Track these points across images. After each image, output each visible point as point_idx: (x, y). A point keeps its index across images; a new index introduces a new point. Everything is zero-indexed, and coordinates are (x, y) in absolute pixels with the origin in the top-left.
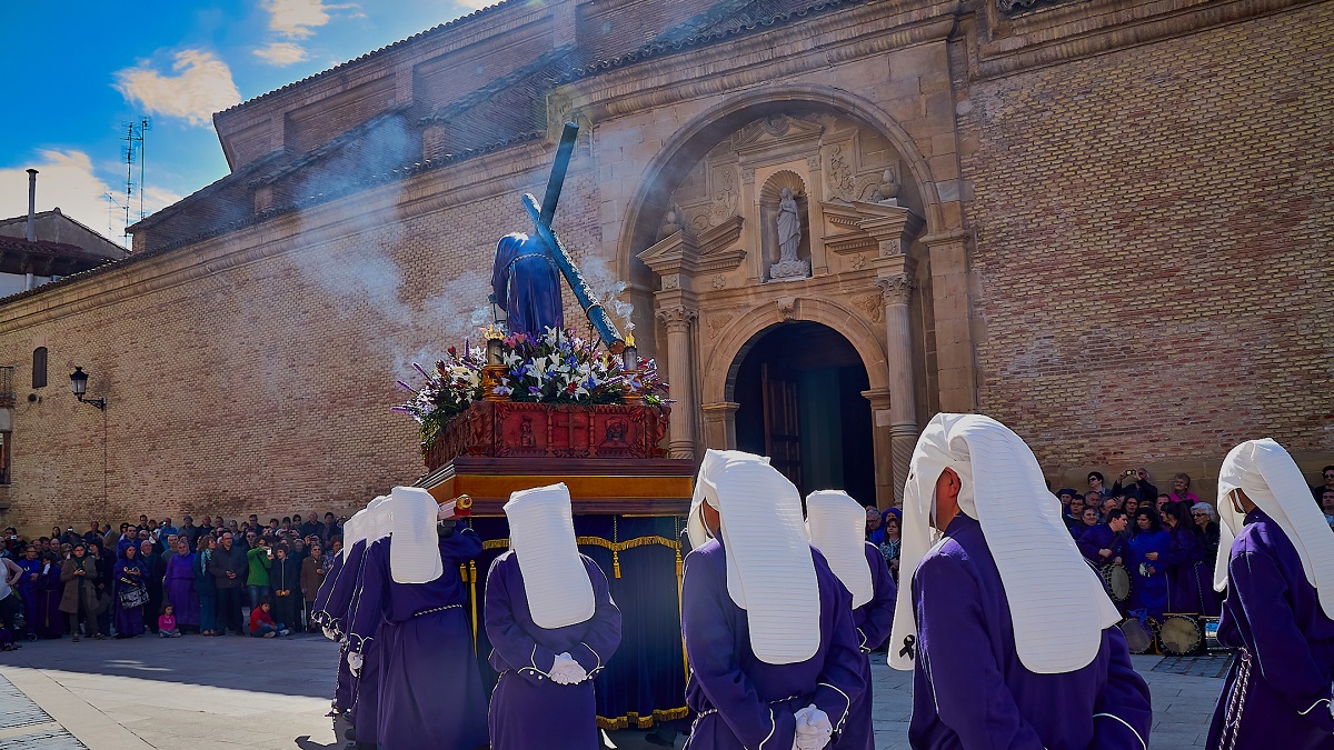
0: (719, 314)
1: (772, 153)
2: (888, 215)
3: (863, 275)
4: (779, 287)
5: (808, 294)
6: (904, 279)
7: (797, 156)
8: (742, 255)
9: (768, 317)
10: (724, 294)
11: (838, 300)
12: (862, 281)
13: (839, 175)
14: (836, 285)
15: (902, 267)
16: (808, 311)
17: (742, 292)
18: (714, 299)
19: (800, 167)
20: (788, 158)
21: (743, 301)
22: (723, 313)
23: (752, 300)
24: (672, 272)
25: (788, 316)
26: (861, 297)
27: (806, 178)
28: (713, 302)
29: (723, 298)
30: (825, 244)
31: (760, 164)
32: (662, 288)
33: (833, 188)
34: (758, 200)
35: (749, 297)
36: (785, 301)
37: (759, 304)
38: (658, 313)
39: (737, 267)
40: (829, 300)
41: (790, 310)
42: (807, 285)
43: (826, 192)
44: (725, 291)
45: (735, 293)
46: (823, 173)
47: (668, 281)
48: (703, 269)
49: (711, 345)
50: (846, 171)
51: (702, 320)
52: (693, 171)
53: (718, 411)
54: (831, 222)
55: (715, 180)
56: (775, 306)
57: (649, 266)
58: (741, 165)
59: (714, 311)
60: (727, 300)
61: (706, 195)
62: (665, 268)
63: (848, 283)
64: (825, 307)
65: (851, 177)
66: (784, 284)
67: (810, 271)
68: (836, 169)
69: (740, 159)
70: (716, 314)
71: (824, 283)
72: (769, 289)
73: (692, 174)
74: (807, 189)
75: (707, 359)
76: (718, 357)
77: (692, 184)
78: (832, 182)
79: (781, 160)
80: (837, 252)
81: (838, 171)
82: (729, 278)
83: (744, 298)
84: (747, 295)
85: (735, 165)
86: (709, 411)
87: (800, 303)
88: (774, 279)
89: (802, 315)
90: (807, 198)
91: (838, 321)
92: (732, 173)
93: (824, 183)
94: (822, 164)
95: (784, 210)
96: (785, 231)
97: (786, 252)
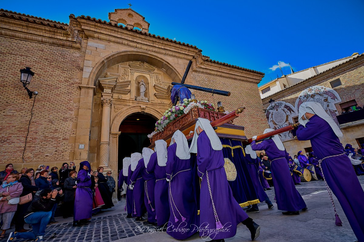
1: (140, 70)
4: (140, 103)
5: (148, 106)
8: (129, 91)
11: (157, 110)
12: (163, 106)
13: (158, 81)
14: (157, 106)
16: (148, 111)
17: (128, 101)
19: (148, 76)
20: (145, 73)
21: (128, 104)
22: (121, 106)
23: (131, 104)
24: (109, 88)
25: (143, 110)
26: (163, 110)
27: (149, 79)
28: (117, 102)
30: (155, 95)
31: (136, 71)
32: (104, 92)
33: (157, 83)
34: (135, 79)
35: (130, 103)
36: (143, 106)
37: (133, 106)
38: (102, 99)
39: (127, 94)
40: (155, 109)
41: (143, 109)
42: (149, 104)
43: (154, 83)
44: (123, 99)
45: (126, 101)
46: (153, 79)
47: (107, 91)
48: (116, 92)
49: (115, 114)
50: (160, 80)
51: (113, 106)
52: (114, 66)
53: (116, 134)
54: (156, 91)
55: (121, 71)
56: (139, 107)
57: (102, 84)
58: (130, 69)
59: (117, 105)
60: (122, 102)
61: (118, 73)
62: (107, 86)
63: (160, 106)
64: (154, 110)
65: (161, 82)
66: (142, 102)
67: (149, 101)
68: (157, 79)
69: (130, 68)
70: (118, 106)
71: (153, 104)
72: (137, 102)
73: (113, 67)
74: (149, 82)
75: (113, 118)
76: (118, 118)
77: (113, 69)
78: (156, 82)
79: (143, 72)
80: (157, 98)
81: (158, 80)
82: (124, 97)
83: (128, 103)
84: (130, 102)
85: (128, 69)
86: (112, 134)
87: (147, 108)
88: (138, 100)
89: (146, 111)
90: (148, 84)
91: (157, 115)
92: (127, 71)
93: (154, 81)
94: (153, 77)
95: (142, 84)
96: (142, 89)
97: (142, 94)
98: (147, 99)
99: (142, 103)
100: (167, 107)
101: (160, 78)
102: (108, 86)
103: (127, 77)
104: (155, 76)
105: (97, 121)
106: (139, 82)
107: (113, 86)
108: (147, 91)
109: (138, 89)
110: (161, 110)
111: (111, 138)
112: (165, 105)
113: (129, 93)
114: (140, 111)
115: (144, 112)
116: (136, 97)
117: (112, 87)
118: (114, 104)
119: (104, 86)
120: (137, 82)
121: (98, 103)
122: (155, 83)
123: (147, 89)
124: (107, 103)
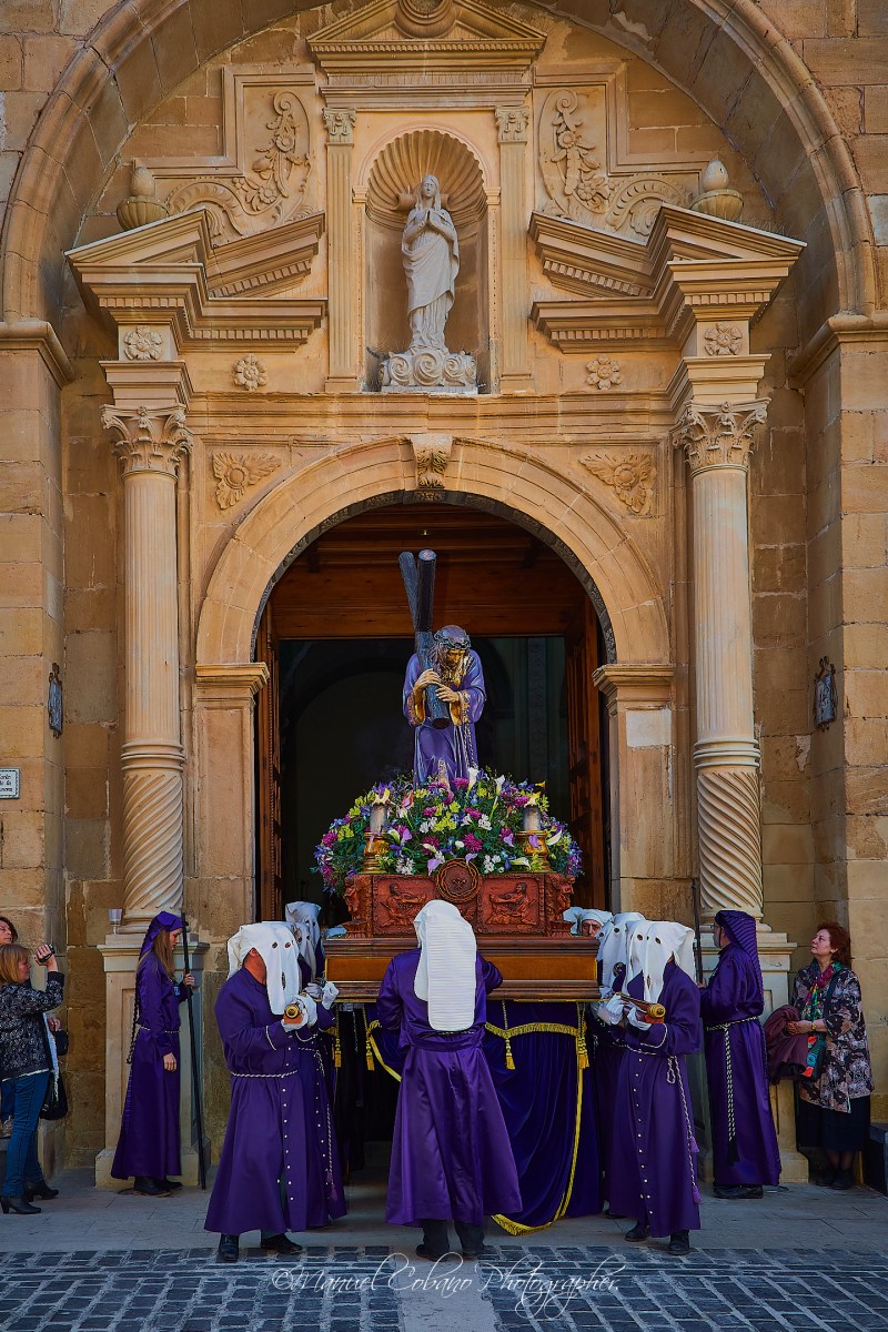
0: (246, 452)
1: (406, 81)
2: (746, 255)
3: (617, 405)
4: (407, 407)
5: (477, 431)
6: (761, 413)
7: (470, 101)
8: (317, 316)
9: (375, 475)
10: (267, 405)
11: (549, 456)
12: (612, 419)
13: (574, 163)
14: (549, 421)
15: (753, 387)
16: (477, 473)
17: (314, 407)
18: (236, 414)
19: (471, 131)
20: (447, 102)
21: (312, 429)
22: (257, 452)
23: (334, 430)
24: (154, 317)
25: (432, 477)
26: (607, 457)
27: (486, 159)
28: (231, 421)
29: (260, 414)
30: (536, 320)
31: (375, 103)
32: (122, 358)
33: (556, 194)
34: (362, 190)
35: (331, 422)
36: (429, 440)
37: (355, 442)
38: (110, 416)
39: (303, 341)
40: (532, 452)
41: (435, 463)
42: (479, 411)
43: (534, 201)
44: (270, 396)
45: (292, 406)
46: (529, 154)
47: (145, 342)
48: (215, 335)
49: (219, 525)
50: (591, 158)
51: (198, 462)
52: (187, 85)
53: (236, 683)
54: (547, 273)
55: (248, 121)
56: (399, 450)
57: (94, 290)
58: (322, 96)
59: (233, 443)
60: (267, 421)
61: (222, 152)
62: (137, 303)
63: (579, 420)
64: (521, 467)
65: (601, 174)
66: (419, 401)
67: (482, 384)
68: (566, 146)
69: (319, 81)
70: (236, 452)
71: (518, 411)
72: (385, 407)
73: (183, 94)
74: (490, 188)
75: (207, 557)
76: (236, 555)
77: (181, 120)
78: (554, 178)
79: (429, 103)
80: (556, 345)
81: (573, 154)
82: (277, 371)
83: (315, 421)
84: (325, 415)
85: (308, 95)
86: (208, 683)
87: (462, 451)
88: (395, 388)
89: (461, 479)
90: (482, 208)
91: (551, 504)
92: (296, 110)
93: (530, 179)
94: (528, 134)
95: (429, 227)
96: (432, 273)
97: (429, 326)
98: (466, 364)
99: (424, 407)
100: (644, 419)
101: (594, 135)
102: (146, 303)
103: (298, 173)
104: (550, 118)
105: (100, 586)
106: (406, 198)
107: (176, 296)
108: (474, 284)
109: (395, 277)
110: (592, 452)
111: (200, 714)
112: (630, 405)
113: (319, 333)
114: (407, 485)
115: (437, 488)
116: (378, 358)
117: (173, 303)
118: (210, 442)
119: (112, 303)
120: (386, 209)
121: (95, 444)
122: (540, 192)
123: (470, 262)
124: (148, 450)
